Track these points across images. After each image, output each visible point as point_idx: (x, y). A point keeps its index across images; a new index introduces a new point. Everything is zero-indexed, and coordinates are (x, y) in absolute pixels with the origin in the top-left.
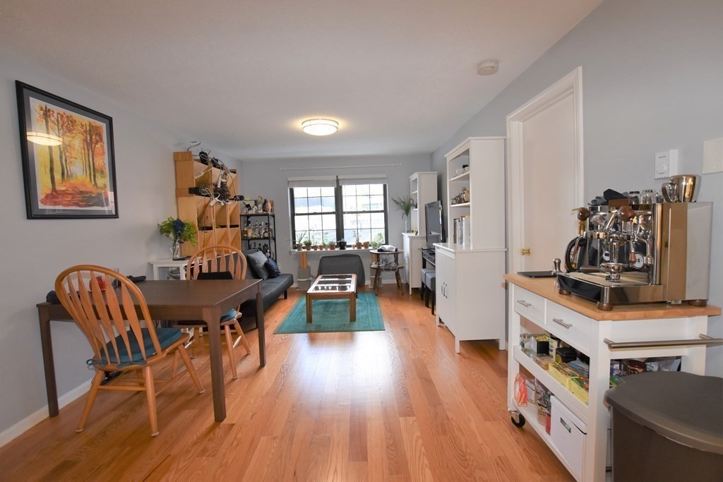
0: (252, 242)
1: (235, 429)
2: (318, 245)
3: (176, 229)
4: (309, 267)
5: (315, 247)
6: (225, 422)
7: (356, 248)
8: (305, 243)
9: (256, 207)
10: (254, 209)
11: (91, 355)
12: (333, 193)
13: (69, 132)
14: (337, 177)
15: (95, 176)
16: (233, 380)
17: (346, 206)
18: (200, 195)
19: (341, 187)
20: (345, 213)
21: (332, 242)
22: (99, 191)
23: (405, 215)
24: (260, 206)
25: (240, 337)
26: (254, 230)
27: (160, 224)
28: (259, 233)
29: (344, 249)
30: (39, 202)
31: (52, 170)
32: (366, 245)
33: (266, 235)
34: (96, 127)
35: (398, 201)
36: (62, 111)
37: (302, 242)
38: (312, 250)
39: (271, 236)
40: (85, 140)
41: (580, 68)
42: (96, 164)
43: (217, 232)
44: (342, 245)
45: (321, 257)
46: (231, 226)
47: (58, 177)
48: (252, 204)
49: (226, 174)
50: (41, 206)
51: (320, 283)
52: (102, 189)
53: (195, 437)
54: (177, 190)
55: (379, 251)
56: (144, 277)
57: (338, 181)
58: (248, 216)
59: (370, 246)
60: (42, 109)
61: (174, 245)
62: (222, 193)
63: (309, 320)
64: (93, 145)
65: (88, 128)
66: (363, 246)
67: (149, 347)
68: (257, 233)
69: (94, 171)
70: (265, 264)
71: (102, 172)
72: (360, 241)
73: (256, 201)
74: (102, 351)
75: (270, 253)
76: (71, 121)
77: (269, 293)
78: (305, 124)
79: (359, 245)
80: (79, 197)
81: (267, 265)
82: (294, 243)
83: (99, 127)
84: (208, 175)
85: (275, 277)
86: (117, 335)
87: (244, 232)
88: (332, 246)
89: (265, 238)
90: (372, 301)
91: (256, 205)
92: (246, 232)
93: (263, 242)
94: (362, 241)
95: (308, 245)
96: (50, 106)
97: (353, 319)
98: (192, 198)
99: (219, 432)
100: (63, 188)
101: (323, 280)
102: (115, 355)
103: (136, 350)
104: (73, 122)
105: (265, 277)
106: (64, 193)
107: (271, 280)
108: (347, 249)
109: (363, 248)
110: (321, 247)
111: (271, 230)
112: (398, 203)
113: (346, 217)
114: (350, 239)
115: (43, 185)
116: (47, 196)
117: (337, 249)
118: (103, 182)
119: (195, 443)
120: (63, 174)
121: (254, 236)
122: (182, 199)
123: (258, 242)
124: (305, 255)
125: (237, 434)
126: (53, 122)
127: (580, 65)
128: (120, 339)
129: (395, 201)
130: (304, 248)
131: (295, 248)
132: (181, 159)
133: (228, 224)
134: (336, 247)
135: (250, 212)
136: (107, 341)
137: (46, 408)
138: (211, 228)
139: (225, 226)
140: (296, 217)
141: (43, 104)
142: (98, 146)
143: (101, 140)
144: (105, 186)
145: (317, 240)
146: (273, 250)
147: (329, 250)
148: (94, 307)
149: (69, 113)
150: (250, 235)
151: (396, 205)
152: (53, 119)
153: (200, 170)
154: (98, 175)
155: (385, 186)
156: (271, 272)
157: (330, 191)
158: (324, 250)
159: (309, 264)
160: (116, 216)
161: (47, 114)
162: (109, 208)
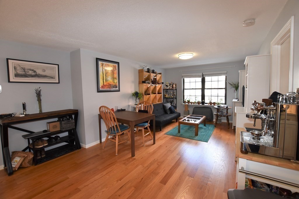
0: (168, 99)
1: (135, 160)
2: (193, 102)
3: (136, 95)
4: (189, 111)
5: (191, 103)
6: (134, 157)
7: (209, 105)
8: (188, 101)
9: (169, 86)
10: (169, 87)
11: (107, 130)
12: (201, 80)
14: (203, 73)
16: (143, 146)
17: (206, 86)
18: (145, 83)
19: (204, 78)
20: (205, 89)
21: (199, 101)
22: (115, 84)
23: (235, 91)
24: (171, 86)
25: (149, 133)
26: (168, 95)
27: (133, 93)
28: (170, 96)
29: (204, 104)
31: (103, 79)
32: (214, 103)
33: (172, 97)
35: (232, 84)
37: (186, 100)
38: (190, 104)
39: (174, 97)
40: (112, 70)
41: (293, 18)
42: (115, 76)
43: (152, 96)
44: (203, 103)
45: (194, 107)
46: (158, 93)
47: (105, 81)
48: (168, 85)
49: (156, 75)
50: (100, 89)
51: (188, 118)
52: (116, 83)
53: (125, 159)
54: (139, 82)
55: (218, 107)
56: (125, 109)
57: (203, 75)
58: (167, 89)
59: (216, 104)
61: (136, 100)
62: (154, 82)
63: (179, 132)
65: (113, 66)
66: (213, 104)
67: (117, 130)
68: (169, 96)
69: (114, 78)
70: (169, 108)
71: (116, 78)
72: (212, 102)
73: (170, 84)
74: (109, 129)
75: (173, 103)
77: (166, 119)
78: (179, 56)
79: (211, 103)
80: (110, 86)
81: (170, 108)
82: (184, 100)
83: (115, 66)
84: (149, 76)
85: (173, 113)
86: (113, 126)
87: (164, 96)
88: (199, 103)
89: (172, 98)
90: (212, 129)
91: (170, 85)
92: (166, 95)
93: (172, 100)
94: (213, 102)
95: (189, 102)
96: (103, 63)
97: (197, 134)
98: (143, 84)
99: (131, 160)
100: (106, 84)
101: (190, 117)
102: (112, 131)
103: (114, 131)
104: (109, 66)
105: (169, 113)
106: (106, 85)
107: (171, 114)
108: (205, 105)
109: (213, 105)
110: (194, 103)
111: (175, 95)
112: (231, 85)
113: (206, 91)
114: (207, 100)
115: (101, 84)
116: (102, 86)
117: (201, 104)
119: (124, 160)
120: (106, 80)
121: (168, 97)
122: (141, 85)
123: (170, 99)
124: (187, 106)
125: (135, 162)
127: (292, 16)
128: (113, 127)
129: (230, 84)
130: (187, 103)
131: (184, 103)
132: (141, 72)
133: (157, 93)
134: (201, 103)
135: (167, 88)
136: (110, 127)
137: (99, 141)
138: (150, 94)
139: (156, 94)
140: (185, 90)
141: (102, 62)
142: (115, 71)
143: (116, 69)
144: (117, 82)
145: (193, 100)
146: (175, 103)
147: (197, 104)
148: (110, 117)
149: (107, 63)
150: (167, 96)
151: (230, 85)
152: (104, 66)
153: (146, 75)
154: (115, 80)
155: (226, 77)
156: (171, 111)
157: (200, 79)
158: (195, 104)
159: (189, 109)
160: (119, 91)
161: (102, 65)
162: (117, 89)
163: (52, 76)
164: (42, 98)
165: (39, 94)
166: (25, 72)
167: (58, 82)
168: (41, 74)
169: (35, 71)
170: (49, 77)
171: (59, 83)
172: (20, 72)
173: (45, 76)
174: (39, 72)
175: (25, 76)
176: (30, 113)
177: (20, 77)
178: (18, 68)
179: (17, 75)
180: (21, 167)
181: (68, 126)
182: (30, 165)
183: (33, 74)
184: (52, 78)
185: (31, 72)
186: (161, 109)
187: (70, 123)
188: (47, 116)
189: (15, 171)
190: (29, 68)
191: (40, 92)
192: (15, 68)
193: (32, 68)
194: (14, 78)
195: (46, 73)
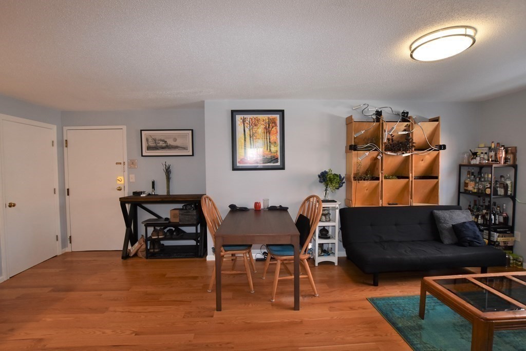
10: (478, 159)
13: (256, 126)
15: (270, 147)
18: (358, 150)
22: (273, 155)
24: (492, 154)
30: (237, 163)
33: (489, 191)
34: (273, 119)
36: (251, 116)
40: (265, 128)
42: (271, 140)
49: (410, 126)
50: (238, 165)
52: (275, 153)
54: (346, 147)
56: (288, 209)
60: (241, 119)
61: (326, 190)
62: (403, 144)
64: (270, 129)
65: (267, 121)
69: (270, 143)
71: (275, 144)
76: (257, 120)
83: (275, 118)
85: (466, 246)
96: (245, 116)
104: (258, 120)
107: (456, 247)
111: (506, 187)
116: (242, 160)
118: (275, 149)
121: (475, 191)
122: (348, 154)
126: (248, 124)
132: (349, 122)
133: (411, 175)
139: (407, 180)
141: (242, 116)
142: (274, 129)
143: (276, 125)
144: (277, 151)
146: (510, 212)
149: (255, 116)
150: (470, 188)
152: (247, 122)
154: (272, 145)
156: (462, 238)
160: (283, 168)
161: (244, 121)
162: (279, 164)
163: (184, 147)
164: (172, 176)
165: (168, 171)
166: (156, 143)
167: (191, 154)
168: (172, 144)
169: (165, 142)
170: (181, 148)
171: (193, 155)
172: (152, 144)
173: (176, 147)
174: (171, 142)
175: (156, 148)
176: (159, 194)
177: (151, 150)
178: (150, 140)
179: (149, 148)
180: (136, 255)
181: (187, 219)
182: (143, 256)
183: (164, 145)
184: (185, 148)
185: (161, 144)
186: (420, 224)
187: (189, 215)
188: (160, 200)
189: (130, 257)
190: (160, 138)
191: (169, 168)
192: (147, 140)
193: (163, 139)
194: (147, 151)
195: (178, 143)
